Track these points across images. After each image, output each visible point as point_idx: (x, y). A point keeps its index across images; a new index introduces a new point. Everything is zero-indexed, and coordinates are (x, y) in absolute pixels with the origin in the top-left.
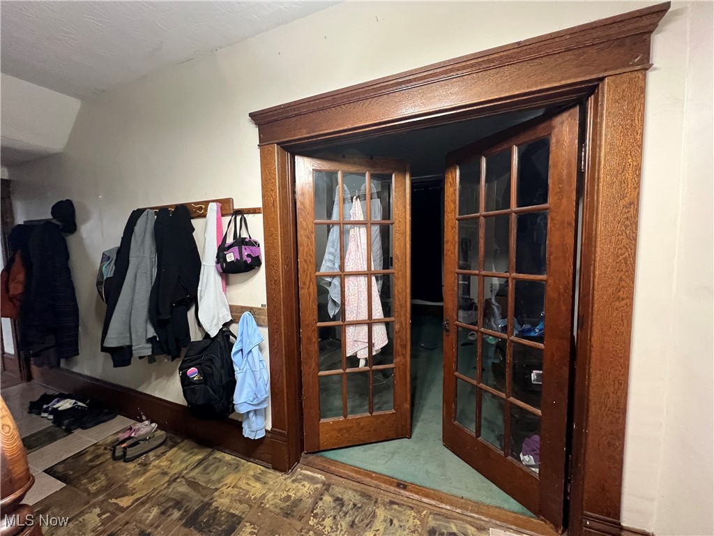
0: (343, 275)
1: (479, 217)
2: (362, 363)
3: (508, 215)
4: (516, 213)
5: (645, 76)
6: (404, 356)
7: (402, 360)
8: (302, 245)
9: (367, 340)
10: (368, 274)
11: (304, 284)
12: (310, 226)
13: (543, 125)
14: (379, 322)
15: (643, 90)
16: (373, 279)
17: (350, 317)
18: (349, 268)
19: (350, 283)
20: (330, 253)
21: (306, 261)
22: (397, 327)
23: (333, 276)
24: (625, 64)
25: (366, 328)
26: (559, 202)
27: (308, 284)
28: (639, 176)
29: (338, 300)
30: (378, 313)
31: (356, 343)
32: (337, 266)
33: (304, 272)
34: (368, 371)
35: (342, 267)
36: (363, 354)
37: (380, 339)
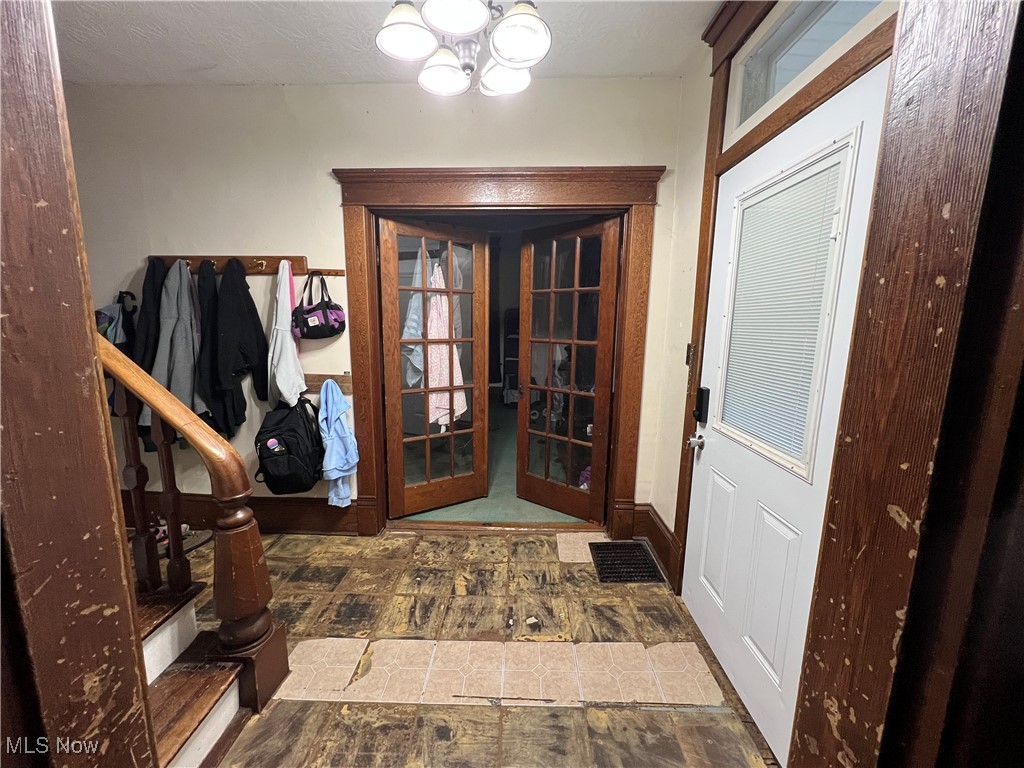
0: (425, 342)
1: (549, 293)
2: (443, 429)
3: (573, 292)
4: (578, 291)
5: (654, 209)
6: (482, 420)
7: (482, 424)
8: (387, 310)
9: (448, 407)
10: (450, 342)
11: (389, 350)
12: (394, 292)
13: (598, 226)
14: (459, 388)
15: (652, 218)
16: (455, 346)
17: (432, 384)
18: (432, 335)
19: (432, 349)
20: (414, 320)
21: (390, 327)
22: (476, 393)
23: (416, 343)
24: (644, 200)
25: (447, 395)
26: (605, 286)
27: (392, 350)
28: (649, 274)
29: (421, 367)
30: (458, 380)
31: (438, 411)
32: (420, 333)
33: (389, 338)
34: (450, 436)
35: (425, 335)
36: (444, 420)
37: (461, 405)
